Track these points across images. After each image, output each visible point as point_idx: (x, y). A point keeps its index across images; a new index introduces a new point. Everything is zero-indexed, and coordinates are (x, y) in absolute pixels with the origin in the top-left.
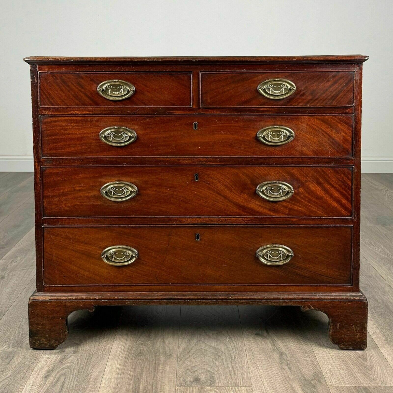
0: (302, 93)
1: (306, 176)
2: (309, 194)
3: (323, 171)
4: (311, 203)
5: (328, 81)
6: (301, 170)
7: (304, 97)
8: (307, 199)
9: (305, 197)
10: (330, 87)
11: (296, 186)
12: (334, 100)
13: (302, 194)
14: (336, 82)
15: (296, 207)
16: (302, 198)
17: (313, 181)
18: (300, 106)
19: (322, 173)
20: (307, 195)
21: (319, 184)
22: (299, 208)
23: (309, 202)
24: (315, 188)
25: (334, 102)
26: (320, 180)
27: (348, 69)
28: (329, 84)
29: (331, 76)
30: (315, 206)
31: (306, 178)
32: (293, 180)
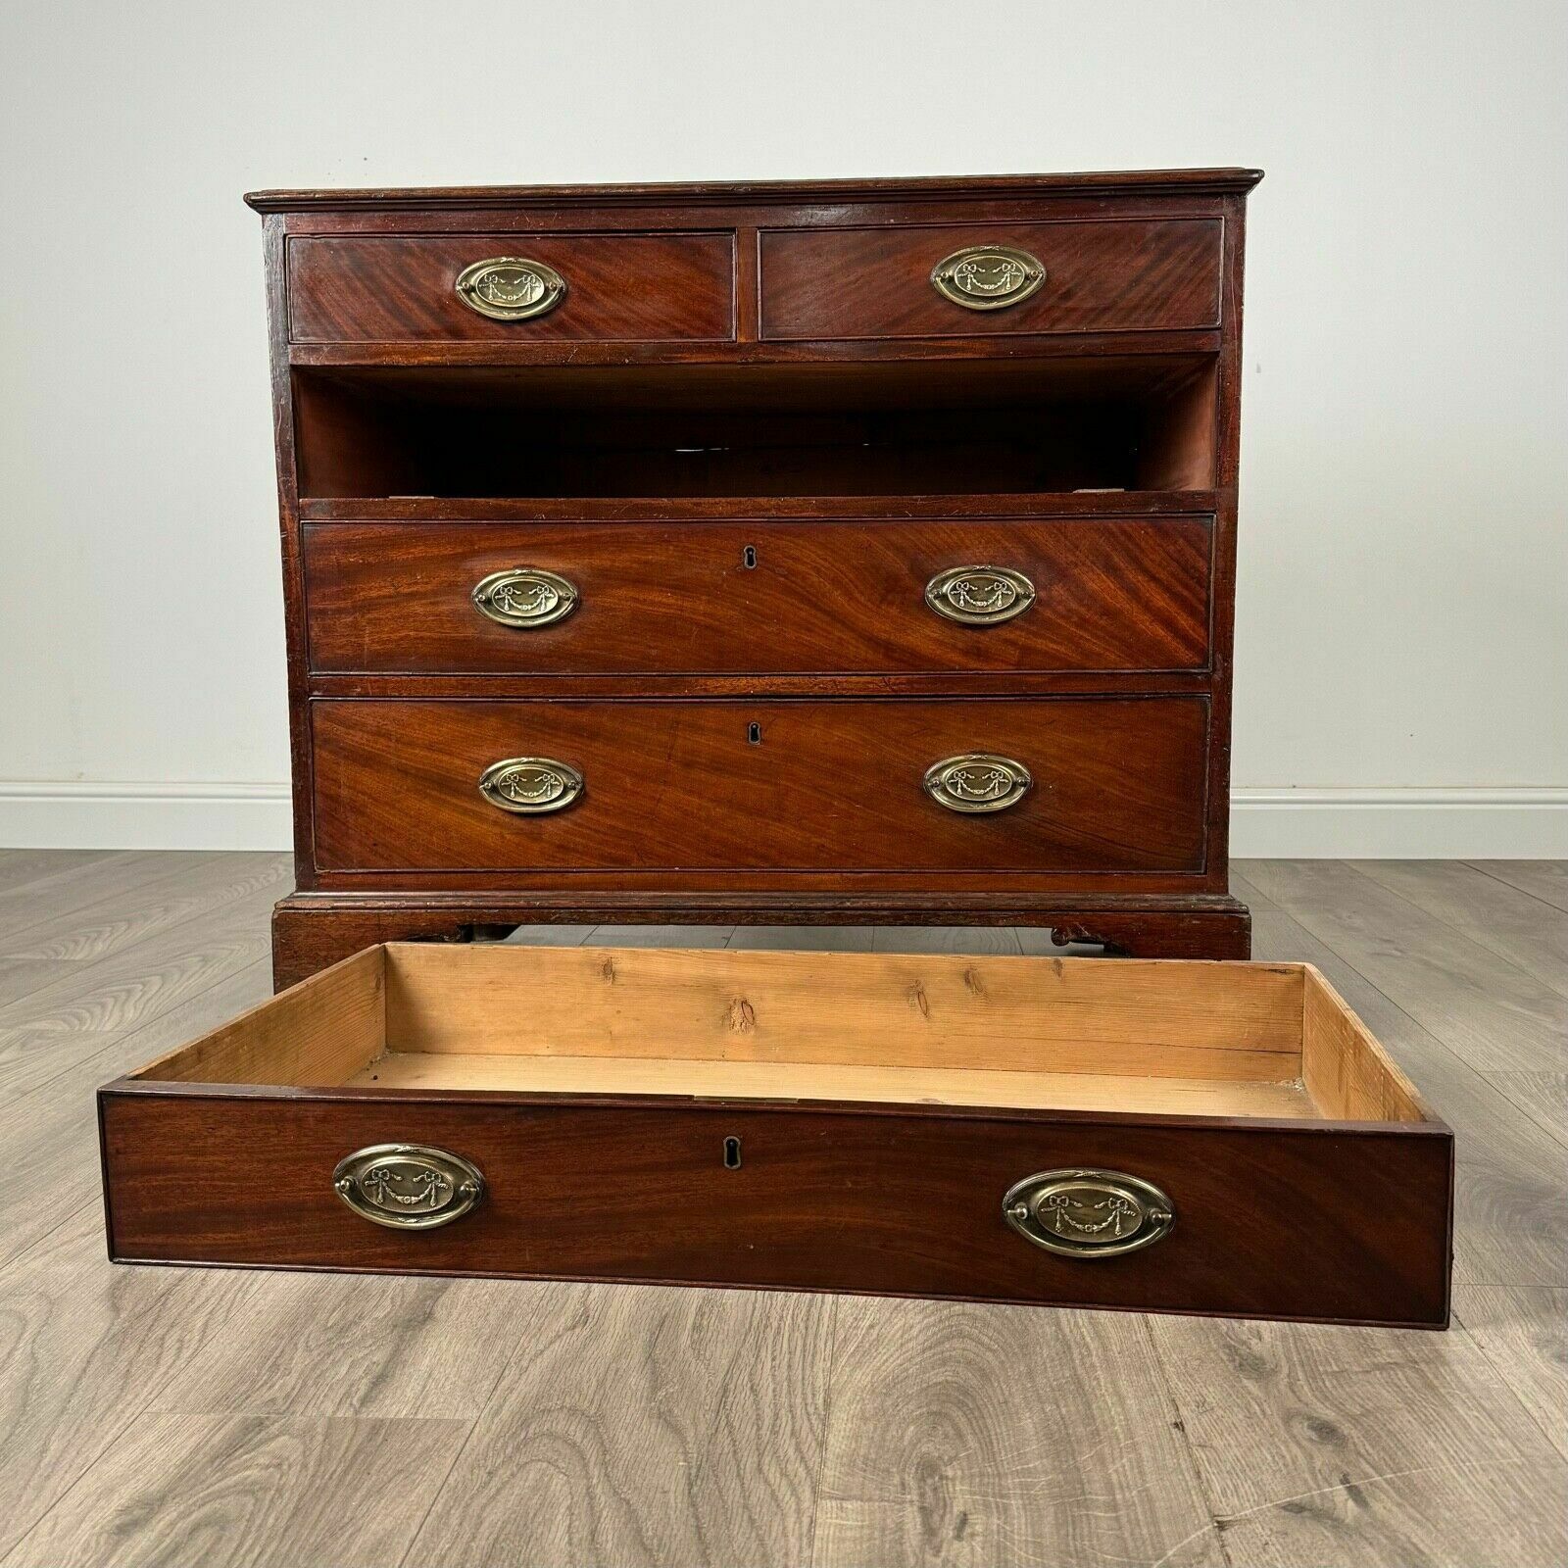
0: (1064, 290)
1: (1072, 547)
2: (1080, 601)
3: (1124, 532)
4: (1086, 630)
5: (1143, 251)
6: (1059, 530)
7: (1070, 304)
8: (1075, 619)
9: (1069, 610)
10: (1149, 268)
11: (1042, 579)
12: (1159, 309)
13: (1060, 603)
14: (1165, 254)
15: (1040, 644)
16: (1063, 617)
17: (1095, 564)
18: (1059, 329)
19: (1123, 538)
20: (1074, 606)
21: (1111, 569)
22: (1051, 645)
23: (1079, 626)
24: (1097, 582)
25: (1162, 314)
26: (1116, 559)
27: (1203, 212)
28: (1142, 261)
29: (1149, 235)
30: (1098, 637)
31: (1074, 555)
32: (1036, 561)
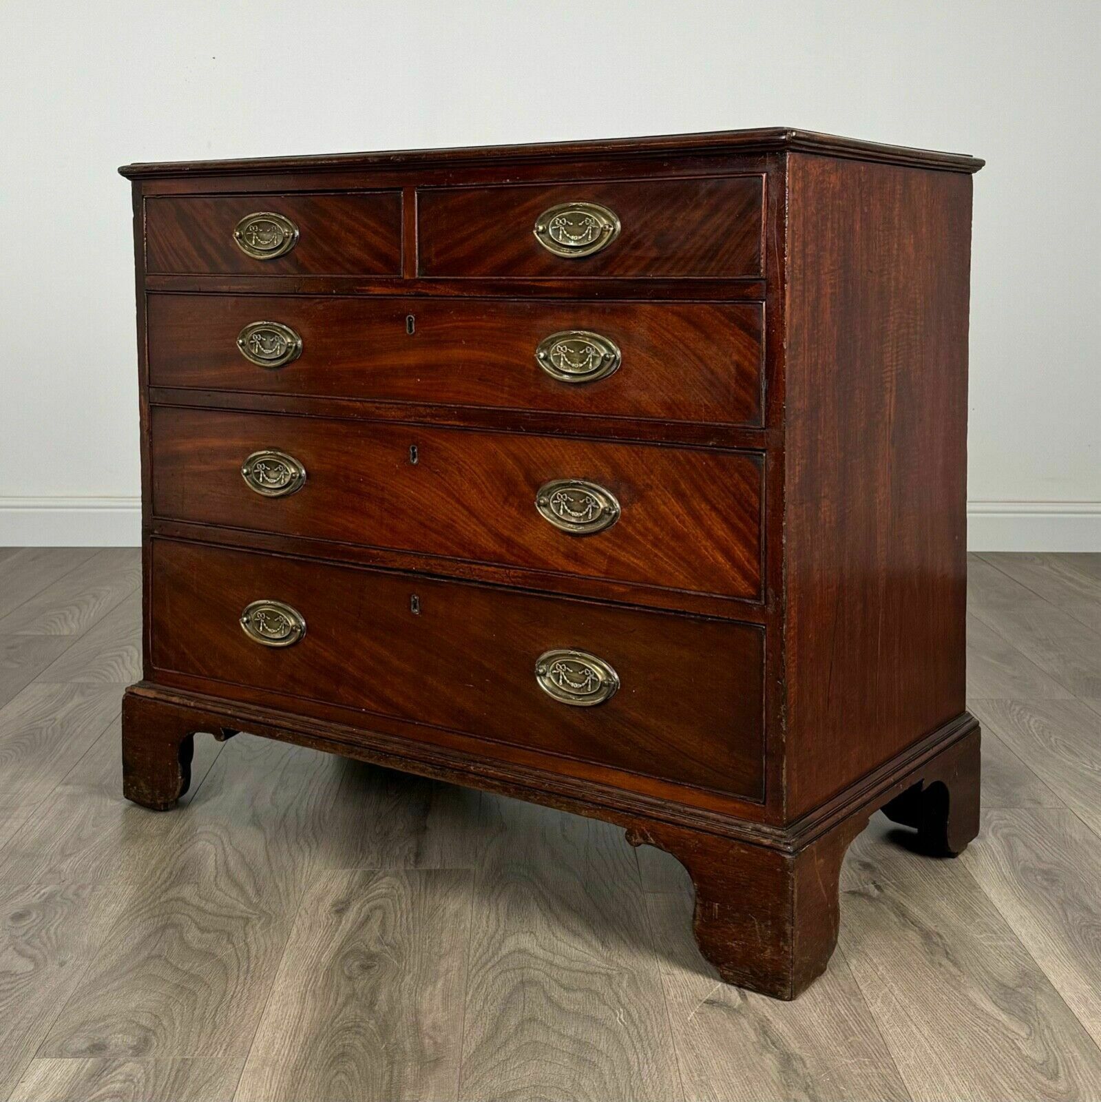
0: (634, 241)
1: (648, 471)
2: (655, 522)
3: (688, 461)
4: (660, 549)
5: (698, 206)
6: (637, 453)
7: (638, 253)
8: (651, 538)
9: (646, 529)
10: (702, 222)
11: (625, 497)
12: (711, 259)
13: (639, 521)
14: (715, 209)
15: (623, 556)
16: (640, 534)
17: (666, 488)
18: (630, 275)
19: (688, 468)
20: (650, 525)
21: (680, 496)
22: (632, 559)
23: (655, 545)
24: (671, 507)
25: (713, 264)
26: (683, 486)
27: (748, 170)
28: (698, 215)
29: (703, 192)
30: (670, 557)
31: (649, 478)
32: (620, 483)
